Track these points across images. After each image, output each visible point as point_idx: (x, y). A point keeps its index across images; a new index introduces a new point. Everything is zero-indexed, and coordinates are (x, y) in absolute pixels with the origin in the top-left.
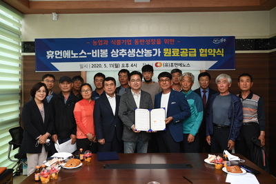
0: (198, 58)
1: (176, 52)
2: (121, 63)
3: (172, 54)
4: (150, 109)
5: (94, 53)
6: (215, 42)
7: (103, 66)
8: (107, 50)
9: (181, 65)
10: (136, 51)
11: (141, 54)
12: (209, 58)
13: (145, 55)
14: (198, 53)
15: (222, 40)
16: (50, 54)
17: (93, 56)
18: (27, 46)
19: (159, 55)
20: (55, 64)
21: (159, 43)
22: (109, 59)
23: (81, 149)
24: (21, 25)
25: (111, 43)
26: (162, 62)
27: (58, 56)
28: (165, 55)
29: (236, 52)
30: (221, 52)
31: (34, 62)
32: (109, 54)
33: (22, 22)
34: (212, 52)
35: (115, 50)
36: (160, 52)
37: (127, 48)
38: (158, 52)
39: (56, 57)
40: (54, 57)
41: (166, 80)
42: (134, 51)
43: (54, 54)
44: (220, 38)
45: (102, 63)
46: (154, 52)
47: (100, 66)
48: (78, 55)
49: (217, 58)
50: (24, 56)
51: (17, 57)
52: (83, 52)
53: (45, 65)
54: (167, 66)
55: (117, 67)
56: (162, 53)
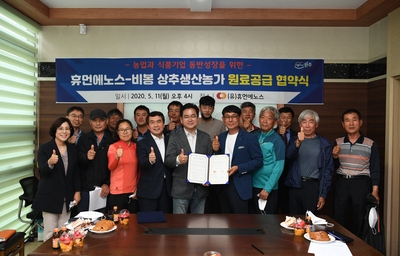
0: (275, 88)
1: (245, 79)
2: (171, 93)
3: (240, 82)
4: (209, 155)
5: (135, 79)
6: (297, 66)
7: (146, 96)
8: (152, 75)
9: (251, 96)
10: (192, 77)
11: (197, 81)
12: (289, 88)
13: (204, 83)
14: (275, 81)
15: (306, 64)
16: (75, 80)
17: (134, 83)
18: (45, 68)
19: (223, 83)
20: (82, 93)
21: (222, 66)
22: (155, 86)
23: (115, 208)
24: (37, 40)
25: (157, 66)
26: (227, 92)
27: (86, 82)
28: (230, 83)
29: (326, 80)
30: (305, 81)
31: (54, 90)
32: (155, 81)
33: (39, 36)
34: (294, 80)
35: (164, 76)
36: (223, 79)
37: (180, 72)
38: (221, 78)
39: (84, 84)
40: (81, 84)
41: (232, 117)
42: (188, 76)
43: (81, 80)
44: (304, 61)
45: (146, 92)
46: (215, 79)
47: (142, 96)
48: (114, 82)
49: (300, 88)
50: (41, 82)
51: (31, 83)
52: (120, 77)
53: (69, 94)
54: (232, 97)
55: (165, 98)
56: (226, 81)
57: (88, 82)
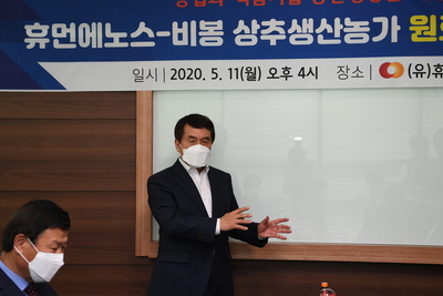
2: (265, 65)
3: (440, 33)
5: (181, 33)
7: (207, 74)
8: (220, 24)
10: (317, 25)
11: (331, 36)
13: (347, 39)
16: (35, 36)
17: (176, 42)
19: (394, 39)
20: (51, 67)
22: (229, 51)
25: (233, 1)
26: (405, 61)
27: (62, 41)
28: (414, 38)
32: (228, 35)
35: (248, 24)
36: (396, 28)
37: (287, 15)
38: (390, 27)
39: (56, 45)
40: (50, 45)
42: (308, 24)
43: (49, 35)
45: (206, 65)
46: (375, 29)
47: (196, 74)
48: (129, 40)
52: (142, 28)
54: (419, 73)
55: (252, 78)
56: (405, 32)
57: (66, 40)
